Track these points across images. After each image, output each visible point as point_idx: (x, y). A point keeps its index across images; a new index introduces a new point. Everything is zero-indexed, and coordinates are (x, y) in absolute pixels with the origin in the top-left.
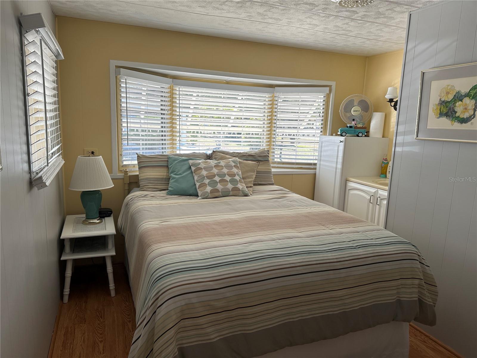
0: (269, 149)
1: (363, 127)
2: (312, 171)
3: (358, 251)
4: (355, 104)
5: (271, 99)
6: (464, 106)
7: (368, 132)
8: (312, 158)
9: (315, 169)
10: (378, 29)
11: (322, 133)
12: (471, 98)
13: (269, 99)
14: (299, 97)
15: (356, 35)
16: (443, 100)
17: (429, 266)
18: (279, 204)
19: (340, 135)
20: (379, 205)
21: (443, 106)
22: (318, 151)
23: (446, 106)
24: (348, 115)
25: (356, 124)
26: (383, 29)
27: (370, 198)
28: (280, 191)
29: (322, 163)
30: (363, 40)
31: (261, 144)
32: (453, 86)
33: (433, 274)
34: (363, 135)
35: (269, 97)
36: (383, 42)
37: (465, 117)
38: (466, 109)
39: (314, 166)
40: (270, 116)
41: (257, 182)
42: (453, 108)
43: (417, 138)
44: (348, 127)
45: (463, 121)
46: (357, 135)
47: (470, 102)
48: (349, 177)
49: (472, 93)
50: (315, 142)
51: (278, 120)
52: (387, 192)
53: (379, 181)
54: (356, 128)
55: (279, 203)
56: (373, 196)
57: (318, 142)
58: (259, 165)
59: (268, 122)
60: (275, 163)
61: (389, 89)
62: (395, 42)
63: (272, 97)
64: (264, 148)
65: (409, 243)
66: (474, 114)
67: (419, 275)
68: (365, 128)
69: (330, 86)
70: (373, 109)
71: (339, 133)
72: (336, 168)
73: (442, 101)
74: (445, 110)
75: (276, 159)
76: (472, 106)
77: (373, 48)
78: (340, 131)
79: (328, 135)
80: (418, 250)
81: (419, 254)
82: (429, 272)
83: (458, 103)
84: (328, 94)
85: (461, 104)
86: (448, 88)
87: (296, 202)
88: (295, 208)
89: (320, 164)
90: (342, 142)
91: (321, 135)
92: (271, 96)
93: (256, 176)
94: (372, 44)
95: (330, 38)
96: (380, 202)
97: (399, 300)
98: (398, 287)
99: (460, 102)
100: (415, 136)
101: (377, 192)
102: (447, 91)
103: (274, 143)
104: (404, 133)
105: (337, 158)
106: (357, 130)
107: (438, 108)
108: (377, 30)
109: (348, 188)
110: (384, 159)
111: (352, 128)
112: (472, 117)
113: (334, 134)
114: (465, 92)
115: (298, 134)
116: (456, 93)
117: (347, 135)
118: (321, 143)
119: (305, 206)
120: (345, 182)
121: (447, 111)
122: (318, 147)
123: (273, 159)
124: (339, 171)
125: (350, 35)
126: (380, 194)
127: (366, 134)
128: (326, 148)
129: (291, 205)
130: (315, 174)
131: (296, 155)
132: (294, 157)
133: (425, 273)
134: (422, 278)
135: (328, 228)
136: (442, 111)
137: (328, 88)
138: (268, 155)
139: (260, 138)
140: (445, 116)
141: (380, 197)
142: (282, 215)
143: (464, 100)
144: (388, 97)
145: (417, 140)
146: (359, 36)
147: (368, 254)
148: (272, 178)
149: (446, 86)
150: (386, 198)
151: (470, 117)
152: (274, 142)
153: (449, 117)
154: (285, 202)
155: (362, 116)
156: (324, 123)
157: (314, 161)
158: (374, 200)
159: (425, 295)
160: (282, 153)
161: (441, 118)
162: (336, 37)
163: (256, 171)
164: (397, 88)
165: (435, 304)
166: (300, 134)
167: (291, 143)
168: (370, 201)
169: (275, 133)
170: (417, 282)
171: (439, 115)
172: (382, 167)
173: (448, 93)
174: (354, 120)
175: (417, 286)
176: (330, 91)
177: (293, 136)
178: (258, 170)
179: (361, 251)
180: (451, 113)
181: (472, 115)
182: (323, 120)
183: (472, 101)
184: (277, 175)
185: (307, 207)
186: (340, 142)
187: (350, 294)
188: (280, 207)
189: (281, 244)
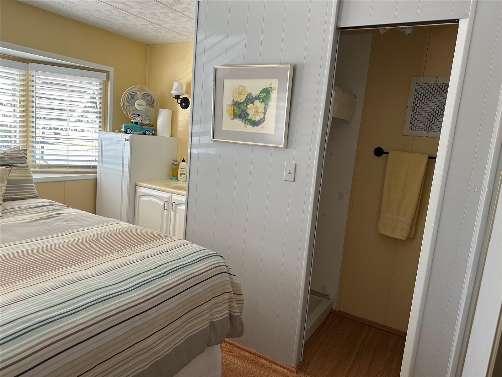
0: (25, 147)
1: (150, 125)
2: (91, 176)
3: (167, 280)
4: (138, 97)
5: (24, 78)
6: (255, 109)
7: (155, 130)
8: (90, 159)
9: (96, 173)
10: (162, 11)
11: (101, 129)
12: (261, 101)
13: (21, 78)
14: (67, 80)
15: (138, 14)
16: (236, 100)
17: (235, 275)
18: (49, 228)
19: (124, 132)
20: (174, 211)
21: (236, 107)
22: (97, 150)
23: (240, 107)
24: (131, 109)
25: (141, 121)
26: (168, 14)
27: (165, 204)
28: (49, 207)
29: (104, 165)
30: (145, 23)
31: (13, 140)
32: (245, 87)
33: (239, 282)
34: (150, 133)
35: (21, 75)
36: (167, 29)
37: (257, 120)
38: (257, 112)
39: (93, 169)
40: (23, 101)
41: (9, 196)
42: (245, 110)
43: (213, 139)
44: (133, 123)
45: (255, 124)
46: (143, 133)
47: (260, 105)
48: (138, 182)
49: (262, 96)
50: (93, 140)
51: (37, 107)
52: (185, 197)
53: (172, 184)
54: (142, 124)
55: (49, 226)
56: (167, 201)
57: (97, 140)
58: (12, 171)
59: (21, 109)
60: (38, 166)
61: (175, 84)
62: (179, 32)
63: (26, 75)
64: (17, 145)
65: (216, 255)
66: (264, 118)
67: (229, 288)
68: (152, 125)
69: (107, 72)
70: (159, 104)
71: (123, 130)
72: (123, 171)
73: (236, 102)
74: (238, 112)
75: (39, 161)
76: (262, 109)
77: (154, 34)
78: (124, 127)
79: (108, 131)
80: (225, 260)
81: (227, 264)
82: (236, 281)
83: (250, 106)
84: (105, 81)
85: (253, 107)
86: (240, 89)
87: (76, 220)
88: (74, 230)
89: (101, 167)
90: (127, 140)
91: (99, 131)
92: (24, 74)
93: (7, 187)
94: (154, 30)
95: (106, 10)
96: (176, 208)
97: (212, 322)
98: (210, 309)
99: (252, 104)
100: (211, 138)
101: (171, 197)
102: (239, 92)
103: (34, 140)
104: (200, 134)
105: (123, 160)
106: (144, 127)
107: (232, 109)
108: (162, 13)
109: (138, 194)
110: (174, 160)
111: (138, 124)
112: (263, 120)
113: (116, 131)
114: (255, 94)
115: (69, 128)
116: (248, 95)
117: (132, 132)
118: (101, 141)
119: (89, 225)
120: (134, 188)
121: (240, 112)
122: (97, 145)
123: (33, 161)
124: (126, 175)
125: (130, 12)
126: (175, 199)
127: (153, 132)
128: (108, 147)
129: (68, 226)
130: (96, 179)
131: (68, 156)
132: (65, 158)
133: (233, 284)
134: (232, 291)
135: (125, 254)
136: (235, 112)
137: (105, 74)
138: (25, 156)
139: (10, 131)
140: (238, 118)
141: (174, 203)
142: (55, 245)
143: (254, 103)
144: (174, 92)
145: (212, 142)
146: (140, 16)
147: (178, 280)
148: (34, 189)
149: (239, 87)
150: (185, 203)
151: (261, 120)
152: (33, 137)
153: (242, 119)
154: (58, 223)
155: (147, 111)
156: (102, 116)
157: (93, 163)
158: (169, 206)
159: (233, 308)
160: (44, 153)
161: (235, 120)
162: (112, 11)
163: (7, 180)
164: (182, 84)
165: (242, 312)
166: (71, 128)
167: (55, 139)
168: (164, 207)
169: (34, 125)
170: (227, 296)
171: (233, 117)
172: (173, 169)
173: (240, 94)
174: (139, 115)
175: (227, 301)
176: (108, 78)
177: (61, 130)
178: (9, 178)
179: (170, 279)
180: (244, 115)
181: (263, 119)
182: (101, 113)
183: (262, 105)
184: (41, 183)
185: (92, 227)
186: (125, 140)
187: (161, 337)
188: (52, 232)
189: (59, 297)
